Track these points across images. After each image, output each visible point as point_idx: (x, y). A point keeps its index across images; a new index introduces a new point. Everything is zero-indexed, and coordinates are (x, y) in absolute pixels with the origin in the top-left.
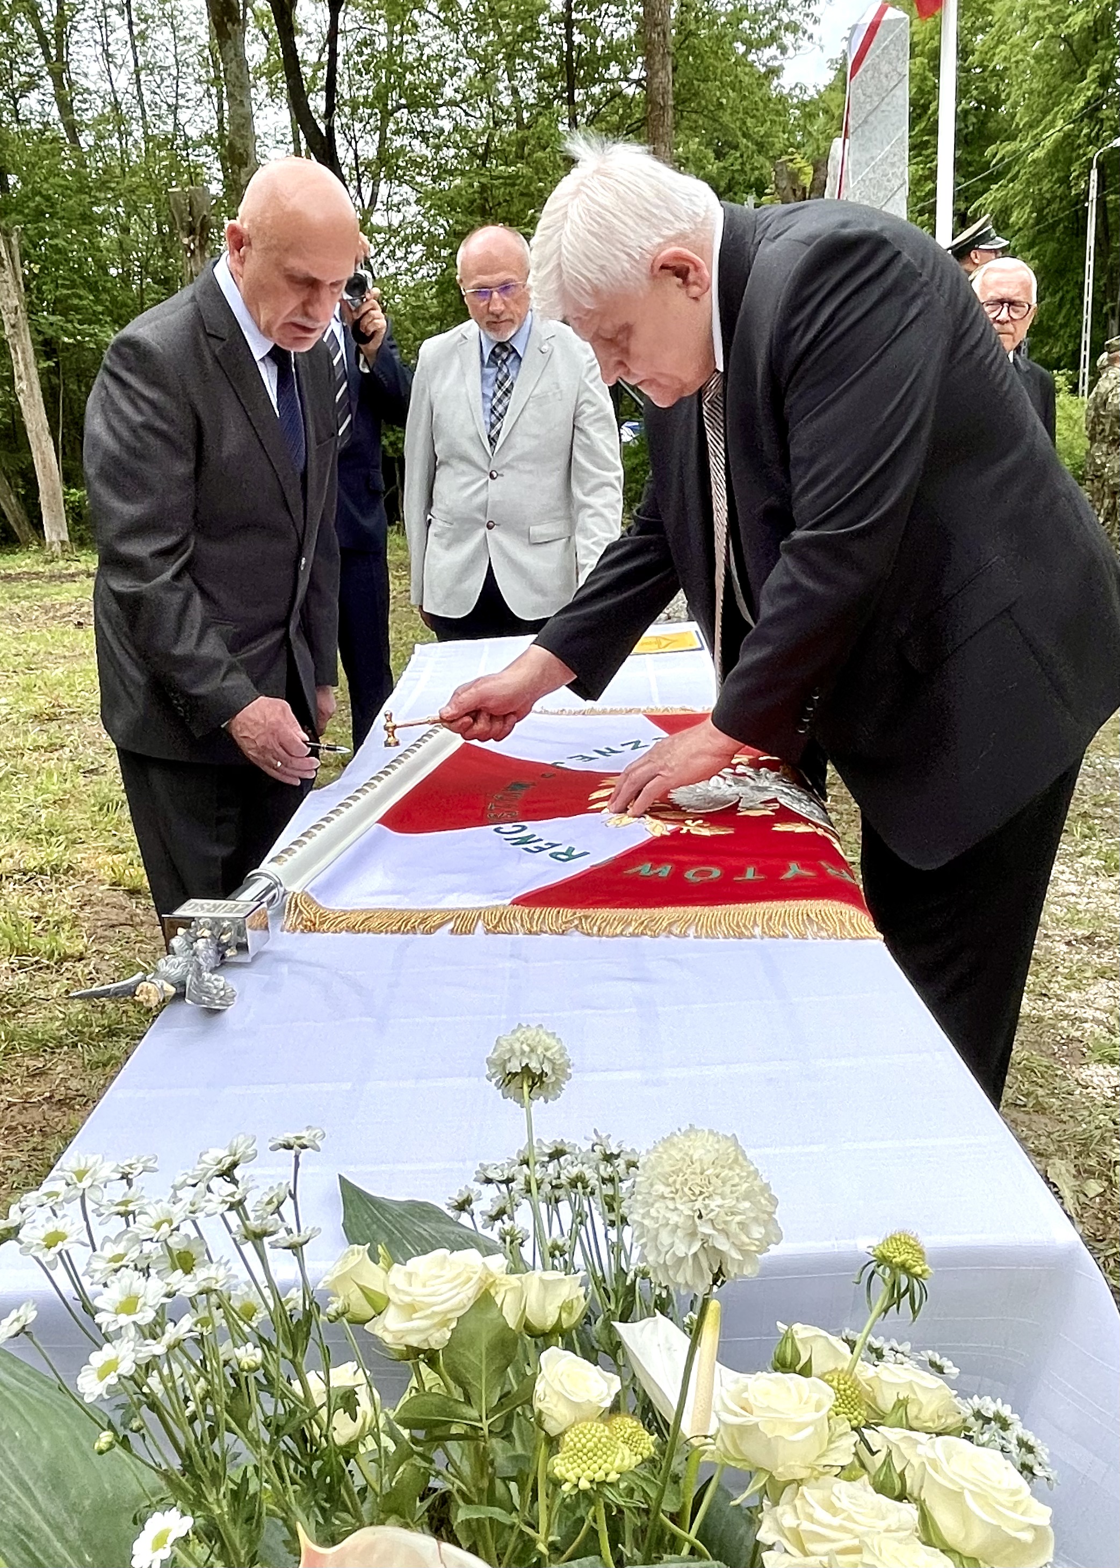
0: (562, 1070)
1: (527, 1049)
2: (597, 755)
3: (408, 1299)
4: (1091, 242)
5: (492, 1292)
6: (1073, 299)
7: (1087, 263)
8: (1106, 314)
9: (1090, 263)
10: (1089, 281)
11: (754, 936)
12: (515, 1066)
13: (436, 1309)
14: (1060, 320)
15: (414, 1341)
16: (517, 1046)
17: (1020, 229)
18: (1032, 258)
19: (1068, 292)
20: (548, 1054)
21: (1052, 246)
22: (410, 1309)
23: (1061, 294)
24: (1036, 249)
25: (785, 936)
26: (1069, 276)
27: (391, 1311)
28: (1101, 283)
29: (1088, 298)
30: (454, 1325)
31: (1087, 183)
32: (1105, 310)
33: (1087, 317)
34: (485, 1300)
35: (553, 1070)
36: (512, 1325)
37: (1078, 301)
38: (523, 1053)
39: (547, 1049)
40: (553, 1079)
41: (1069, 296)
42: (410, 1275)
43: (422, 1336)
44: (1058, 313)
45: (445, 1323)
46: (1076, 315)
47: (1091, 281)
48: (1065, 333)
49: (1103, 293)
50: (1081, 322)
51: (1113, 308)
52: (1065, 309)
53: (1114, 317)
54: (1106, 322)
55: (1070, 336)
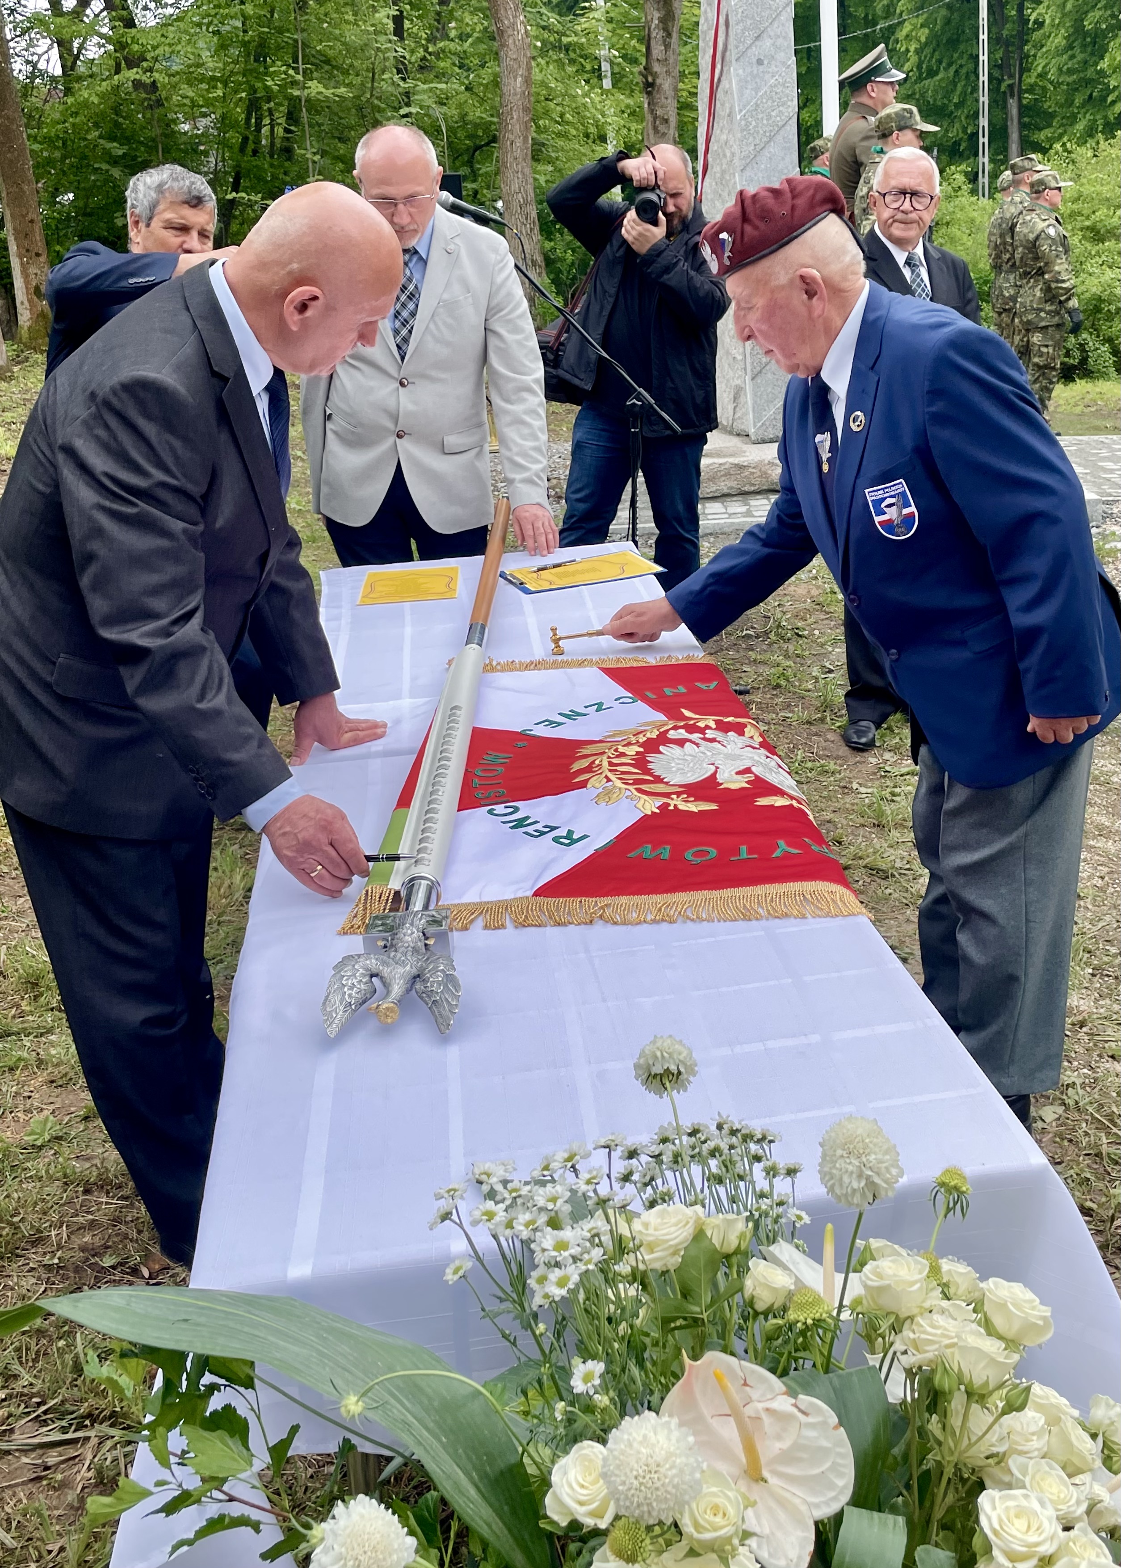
0: (692, 1071)
1: (665, 1055)
2: (563, 719)
3: (651, 1239)
4: (984, 13)
5: (704, 1230)
6: (967, 73)
7: (981, 37)
8: (1004, 92)
9: (984, 37)
10: (984, 58)
12: (658, 1069)
15: (660, 1266)
18: (922, 26)
19: (961, 66)
20: (681, 1058)
21: (944, 12)
23: (953, 69)
26: (962, 47)
28: (997, 56)
29: (984, 78)
30: (682, 1253)
32: (1003, 89)
33: (984, 99)
34: (700, 1235)
35: (685, 1069)
37: (973, 77)
38: (663, 1058)
39: (679, 1055)
40: (685, 1076)
41: (963, 71)
43: (663, 1262)
44: (953, 91)
45: (677, 1252)
46: (972, 93)
47: (986, 58)
48: (962, 113)
49: (1000, 67)
50: (977, 101)
51: (1011, 87)
52: (959, 88)
53: (1012, 96)
54: (1005, 102)
55: (967, 117)
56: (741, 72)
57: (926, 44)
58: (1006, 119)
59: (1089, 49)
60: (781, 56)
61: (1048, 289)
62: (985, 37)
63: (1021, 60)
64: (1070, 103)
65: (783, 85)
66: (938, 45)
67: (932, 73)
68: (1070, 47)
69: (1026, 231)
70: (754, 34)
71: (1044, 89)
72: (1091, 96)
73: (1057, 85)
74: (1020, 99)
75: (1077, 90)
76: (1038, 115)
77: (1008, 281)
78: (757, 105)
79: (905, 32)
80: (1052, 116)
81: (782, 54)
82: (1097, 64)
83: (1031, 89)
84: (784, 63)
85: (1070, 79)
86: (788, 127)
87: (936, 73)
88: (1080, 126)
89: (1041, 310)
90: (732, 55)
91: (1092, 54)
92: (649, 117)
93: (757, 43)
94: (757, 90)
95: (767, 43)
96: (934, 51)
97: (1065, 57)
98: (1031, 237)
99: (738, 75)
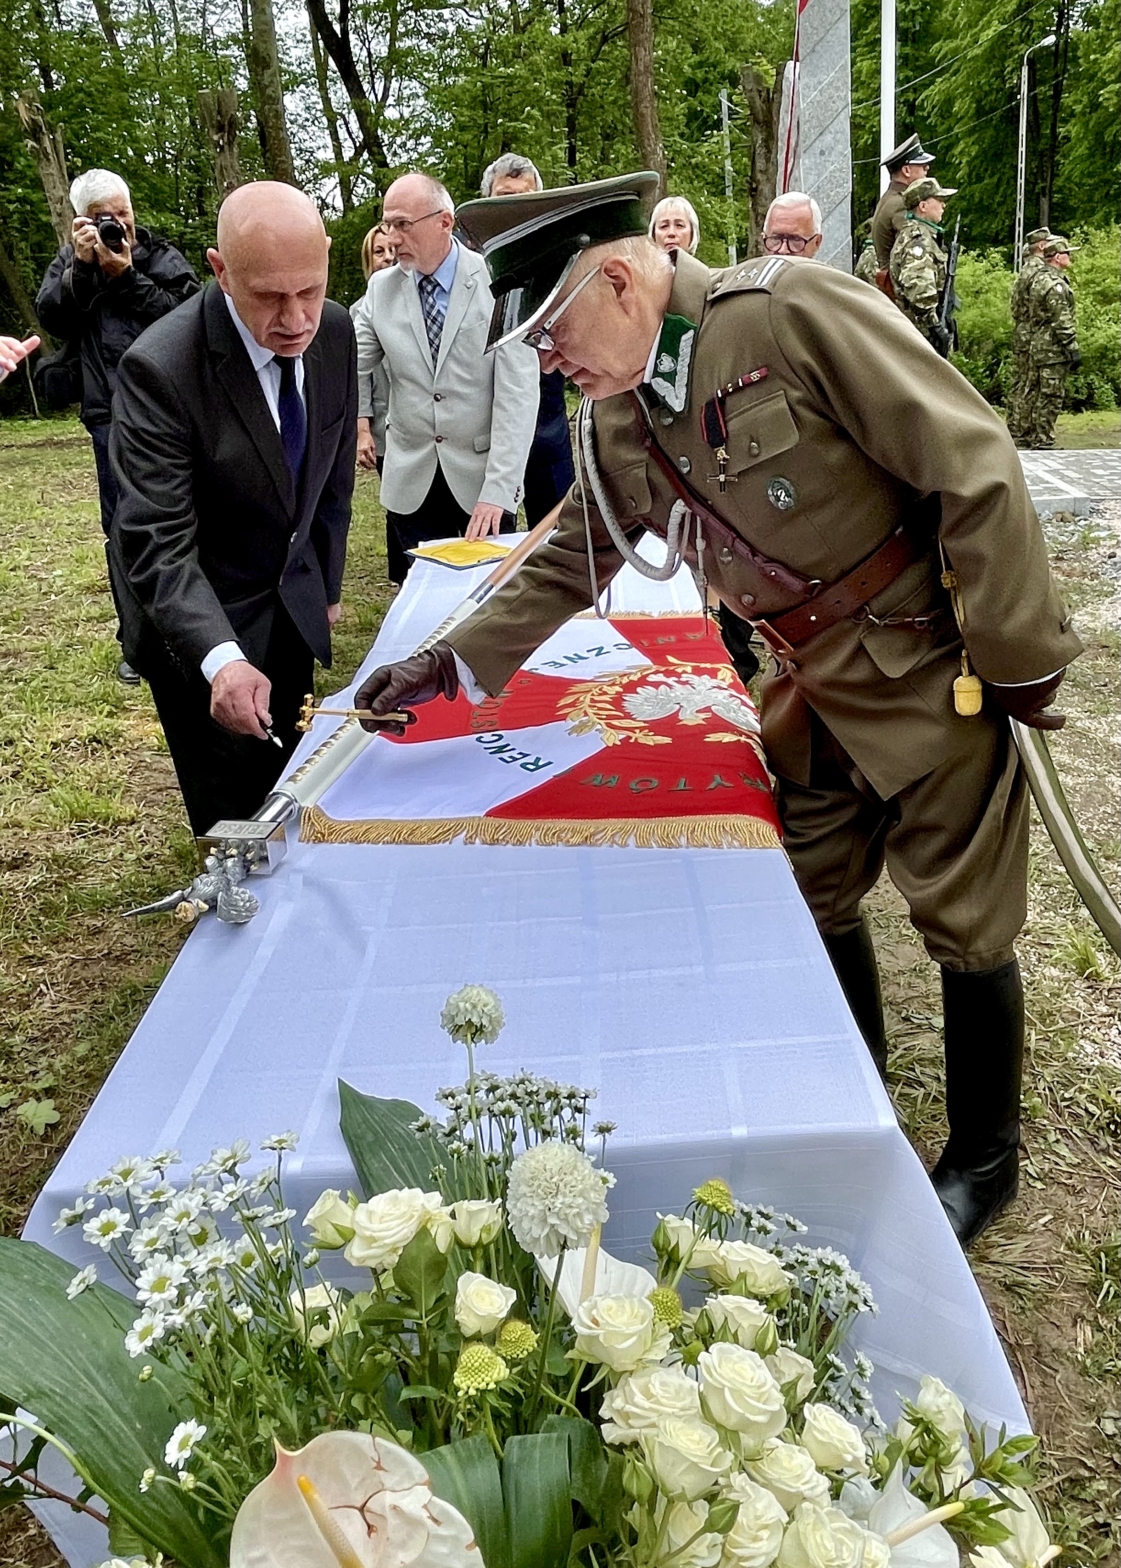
0: (496, 1022)
1: (468, 1005)
2: (565, 661)
3: (368, 1233)
4: (1023, 131)
5: (429, 1226)
7: (1020, 149)
8: (1038, 194)
9: (1022, 149)
11: (680, 846)
12: (460, 1021)
13: (386, 1241)
14: (998, 199)
15: (372, 1264)
16: (462, 1005)
17: (962, 118)
19: (1003, 174)
20: (485, 1010)
21: (991, 132)
22: (371, 1241)
23: (997, 176)
24: (976, 135)
25: (705, 846)
26: (1004, 159)
27: (356, 1241)
28: (1032, 167)
29: (1021, 181)
30: (400, 1252)
31: (1020, 78)
32: (1037, 191)
33: (1021, 197)
34: (423, 1233)
35: (490, 1022)
36: (442, 1251)
37: (1012, 182)
38: (466, 1010)
39: (485, 1006)
40: (490, 1029)
42: (370, 1213)
43: (378, 1261)
44: (997, 193)
45: (395, 1250)
46: (1011, 195)
47: (1023, 165)
48: (1003, 210)
49: (1035, 174)
50: (1015, 201)
51: (1043, 188)
52: (1002, 189)
53: (1044, 196)
54: (1038, 200)
55: (1007, 212)
56: (807, 161)
57: (976, 157)
58: (1038, 214)
59: (1108, 157)
60: (840, 147)
61: (1054, 335)
62: (1024, 149)
63: (1052, 167)
64: (1090, 200)
65: (841, 171)
66: (986, 158)
67: (980, 179)
68: (1092, 155)
69: (1038, 287)
70: (818, 131)
71: (1070, 189)
72: (1108, 193)
73: (1080, 185)
74: (1051, 198)
75: (1097, 189)
76: (1064, 210)
77: (1024, 328)
78: (819, 187)
79: (959, 149)
80: (1075, 210)
81: (840, 146)
82: (1112, 168)
83: (1060, 190)
84: (841, 153)
85: (1091, 182)
86: (843, 204)
87: (983, 179)
88: (1098, 217)
89: (1050, 351)
90: (801, 149)
91: (1111, 160)
92: (752, 214)
93: (821, 138)
94: (819, 176)
95: (828, 138)
96: (982, 162)
97: (1088, 163)
98: (1043, 292)
99: (804, 164)
